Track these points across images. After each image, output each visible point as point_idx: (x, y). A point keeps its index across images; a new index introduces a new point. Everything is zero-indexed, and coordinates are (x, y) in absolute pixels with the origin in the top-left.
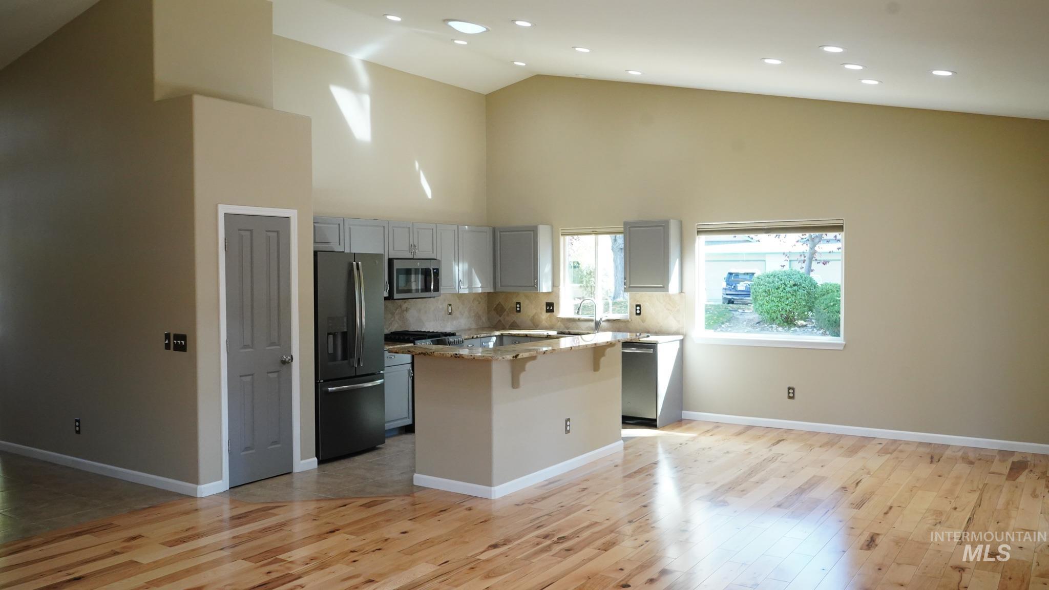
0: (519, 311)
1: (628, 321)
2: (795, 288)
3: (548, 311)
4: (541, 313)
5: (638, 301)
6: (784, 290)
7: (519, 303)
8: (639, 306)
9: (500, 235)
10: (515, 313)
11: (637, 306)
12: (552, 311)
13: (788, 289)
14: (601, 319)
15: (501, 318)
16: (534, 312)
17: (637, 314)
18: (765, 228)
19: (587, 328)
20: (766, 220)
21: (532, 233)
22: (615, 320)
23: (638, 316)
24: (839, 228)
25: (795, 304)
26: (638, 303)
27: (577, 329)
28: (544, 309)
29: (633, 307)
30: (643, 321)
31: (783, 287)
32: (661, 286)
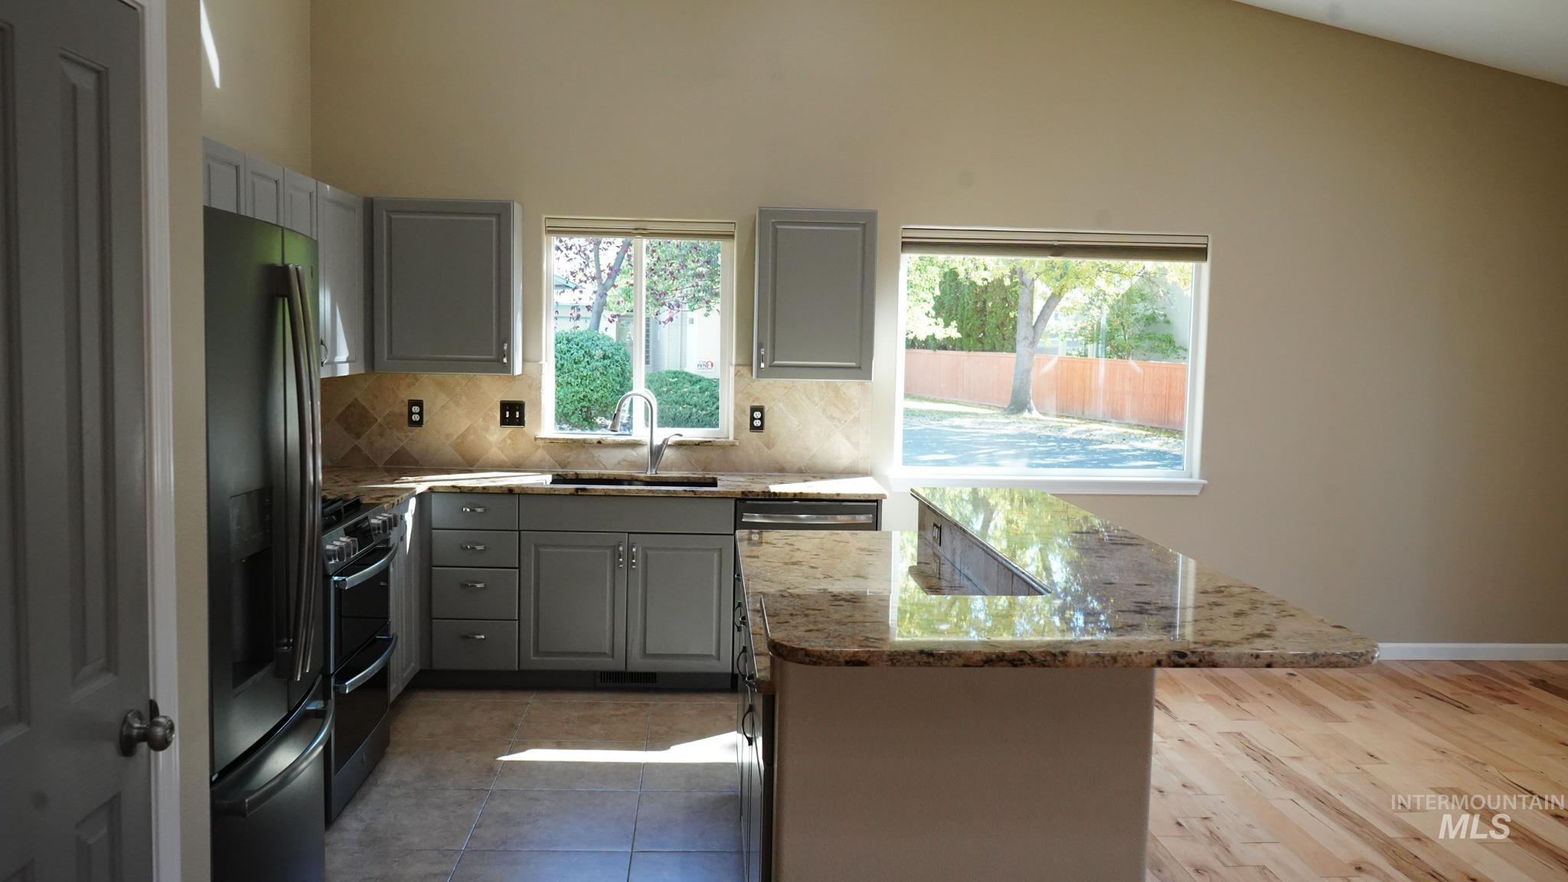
0: (420, 423)
1: (733, 445)
2: (607, 362)
3: (504, 422)
4: (487, 429)
5: (757, 399)
6: (588, 366)
7: (420, 404)
8: (761, 409)
9: (390, 220)
10: (406, 427)
11: (754, 409)
12: (521, 422)
13: (594, 364)
14: (666, 440)
15: (362, 443)
16: (462, 426)
17: (753, 428)
18: (1056, 243)
19: (619, 463)
20: (1056, 227)
21: (494, 219)
22: (699, 444)
23: (755, 434)
24: (1197, 253)
25: (605, 390)
26: (756, 404)
27: (591, 466)
28: (495, 417)
29: (744, 412)
30: (769, 445)
31: (586, 360)
32: (854, 364)
